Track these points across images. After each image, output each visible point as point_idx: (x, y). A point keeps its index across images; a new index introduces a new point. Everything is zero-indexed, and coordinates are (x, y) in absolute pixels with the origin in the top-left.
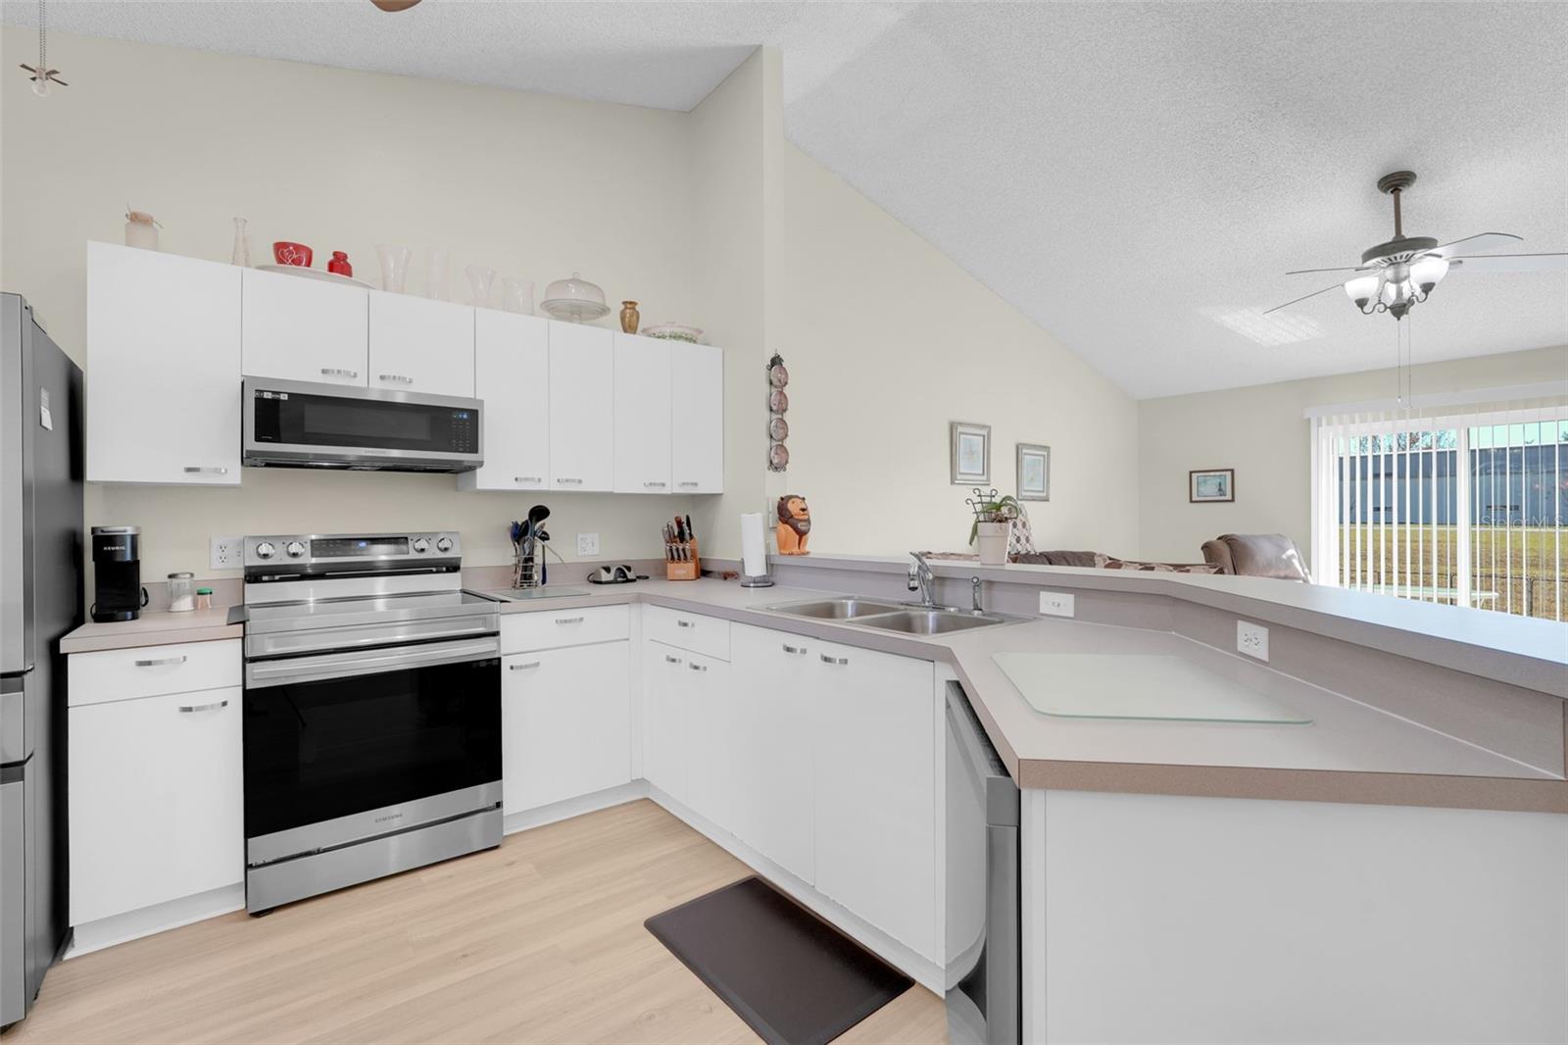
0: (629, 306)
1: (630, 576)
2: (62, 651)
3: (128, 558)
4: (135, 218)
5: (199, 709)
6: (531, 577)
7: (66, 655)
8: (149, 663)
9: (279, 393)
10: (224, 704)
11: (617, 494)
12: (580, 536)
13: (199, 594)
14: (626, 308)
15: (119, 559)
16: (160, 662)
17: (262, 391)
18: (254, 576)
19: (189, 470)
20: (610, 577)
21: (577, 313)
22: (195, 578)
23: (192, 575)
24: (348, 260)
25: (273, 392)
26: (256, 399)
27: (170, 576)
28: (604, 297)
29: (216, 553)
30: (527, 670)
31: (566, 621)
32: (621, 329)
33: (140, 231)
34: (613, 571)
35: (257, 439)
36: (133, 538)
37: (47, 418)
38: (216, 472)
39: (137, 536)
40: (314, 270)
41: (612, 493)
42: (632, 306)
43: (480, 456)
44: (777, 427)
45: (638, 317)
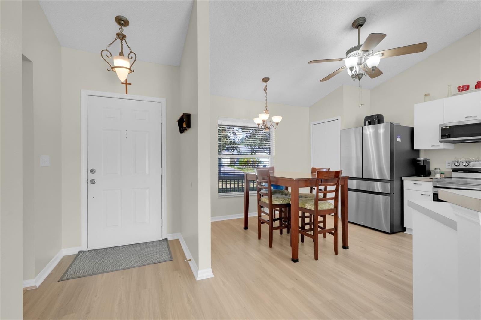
2: (403, 179)
3: (422, 164)
4: (426, 95)
5: (425, 195)
7: (403, 180)
8: (416, 184)
9: (447, 127)
10: (430, 195)
13: (441, 173)
15: (420, 164)
16: (417, 184)
17: (443, 127)
18: (455, 170)
19: (432, 146)
22: (441, 170)
23: (440, 169)
25: (445, 127)
26: (441, 129)
27: (435, 169)
29: (447, 164)
33: (427, 98)
35: (441, 138)
36: (423, 160)
37: (399, 140)
38: (438, 146)
39: (426, 160)
40: (469, 90)
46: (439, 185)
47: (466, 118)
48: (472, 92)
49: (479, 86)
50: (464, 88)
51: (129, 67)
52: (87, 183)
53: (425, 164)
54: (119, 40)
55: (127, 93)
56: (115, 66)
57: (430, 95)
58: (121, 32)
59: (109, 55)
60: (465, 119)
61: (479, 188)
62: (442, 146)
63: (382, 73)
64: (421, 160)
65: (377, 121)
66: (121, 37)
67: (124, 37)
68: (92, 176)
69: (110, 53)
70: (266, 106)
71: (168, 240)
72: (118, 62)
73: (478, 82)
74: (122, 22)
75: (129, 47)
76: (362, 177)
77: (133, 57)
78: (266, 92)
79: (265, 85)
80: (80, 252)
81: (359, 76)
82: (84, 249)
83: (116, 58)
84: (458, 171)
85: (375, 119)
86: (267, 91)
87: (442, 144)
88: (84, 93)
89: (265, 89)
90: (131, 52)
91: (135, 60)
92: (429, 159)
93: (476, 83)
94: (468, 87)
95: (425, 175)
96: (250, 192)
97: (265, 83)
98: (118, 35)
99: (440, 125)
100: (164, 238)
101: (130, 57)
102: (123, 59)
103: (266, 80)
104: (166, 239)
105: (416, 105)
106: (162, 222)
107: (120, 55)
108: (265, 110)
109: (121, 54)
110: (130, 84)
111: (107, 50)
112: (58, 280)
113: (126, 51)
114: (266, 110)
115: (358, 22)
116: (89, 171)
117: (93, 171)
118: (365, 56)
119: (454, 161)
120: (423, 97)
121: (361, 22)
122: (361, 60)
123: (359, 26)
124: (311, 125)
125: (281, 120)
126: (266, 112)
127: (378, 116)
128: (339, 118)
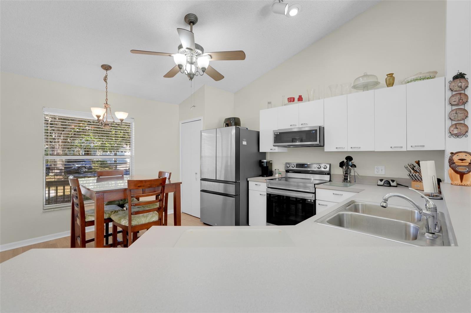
0: (389, 76)
1: (392, 184)
3: (265, 166)
5: (262, 195)
6: (347, 179)
7: (249, 181)
9: (277, 133)
10: (265, 195)
11: (376, 151)
12: (376, 167)
13: (279, 174)
14: (388, 77)
15: (264, 166)
16: (258, 185)
17: (275, 133)
18: (287, 171)
19: (271, 149)
20: (382, 183)
21: (366, 87)
22: (279, 170)
23: (278, 170)
24: (302, 97)
27: (275, 170)
28: (377, 78)
30: (323, 206)
31: (337, 194)
32: (387, 86)
34: (383, 182)
35: (275, 143)
36: (266, 162)
37: (245, 143)
38: (275, 149)
39: (268, 162)
40: (295, 102)
41: (374, 151)
42: (391, 75)
43: (318, 142)
44: (456, 113)
45: (394, 79)
46: (270, 185)
47: (291, 125)
48: (296, 103)
49: (300, 99)
50: (291, 100)
53: (267, 166)
57: (272, 103)
60: (290, 127)
61: (295, 188)
62: (277, 149)
63: (224, 77)
64: (265, 162)
65: (233, 123)
70: (107, 99)
73: (299, 96)
76: (215, 179)
78: (106, 82)
79: (105, 74)
81: (190, 75)
84: (290, 172)
85: (232, 122)
86: (108, 82)
87: (276, 148)
89: (105, 79)
92: (272, 161)
93: (298, 97)
94: (294, 99)
95: (267, 176)
96: (85, 202)
97: (105, 71)
99: (273, 131)
103: (107, 68)
105: (261, 111)
108: (105, 103)
114: (107, 103)
115: (189, 18)
118: (196, 56)
119: (286, 163)
120: (267, 104)
121: (193, 19)
122: (192, 59)
123: (191, 22)
124: (181, 124)
125: (127, 116)
126: (106, 106)
127: (234, 118)
128: (202, 118)
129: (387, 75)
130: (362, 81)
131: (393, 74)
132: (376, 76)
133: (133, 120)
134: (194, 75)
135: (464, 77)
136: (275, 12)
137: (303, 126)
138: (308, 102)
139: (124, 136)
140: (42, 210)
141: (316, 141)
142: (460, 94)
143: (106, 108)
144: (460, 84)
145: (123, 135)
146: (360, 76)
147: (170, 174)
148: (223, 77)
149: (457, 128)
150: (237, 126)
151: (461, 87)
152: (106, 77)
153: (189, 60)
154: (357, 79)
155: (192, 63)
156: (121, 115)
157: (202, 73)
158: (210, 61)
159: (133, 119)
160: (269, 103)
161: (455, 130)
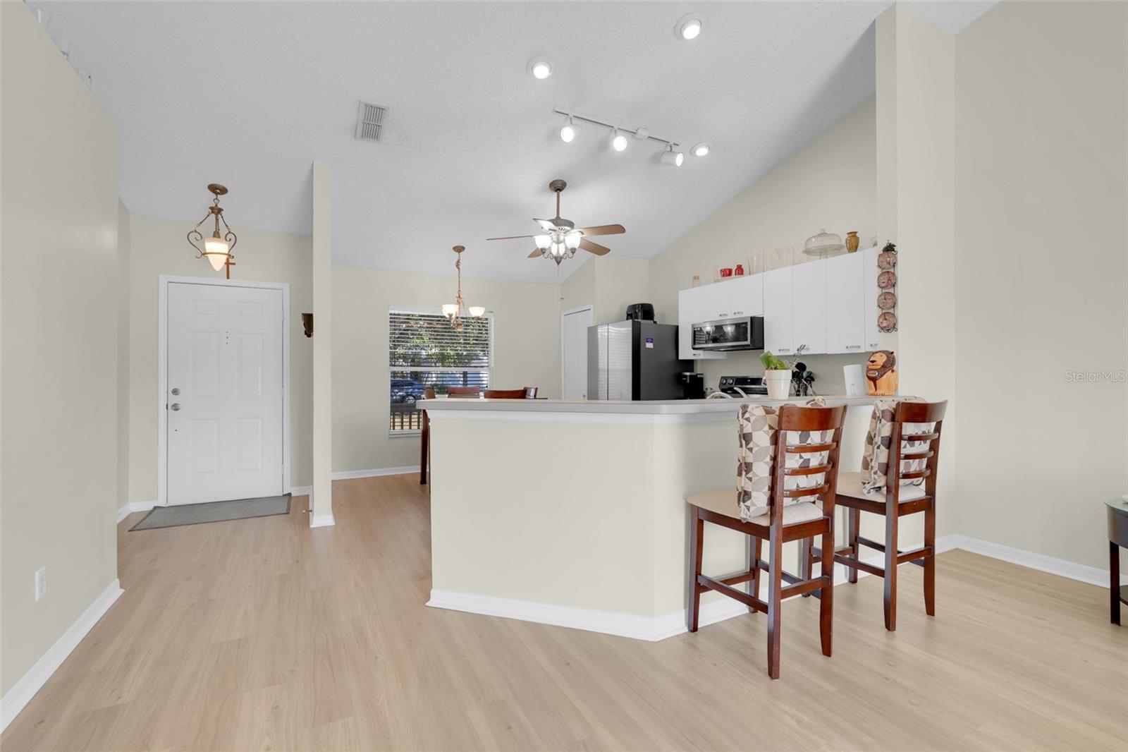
0: (850, 235)
3: (688, 384)
4: (694, 278)
11: (830, 355)
14: (849, 237)
15: (686, 383)
19: (694, 355)
21: (823, 252)
24: (742, 267)
27: (708, 387)
32: (849, 252)
33: (696, 281)
35: (695, 344)
37: (649, 345)
38: (699, 355)
39: (696, 376)
40: (731, 276)
41: (826, 354)
42: (853, 235)
43: (748, 342)
44: (885, 299)
45: (857, 240)
47: (720, 315)
48: (734, 278)
49: (740, 271)
50: (727, 273)
51: (227, 252)
52: (167, 408)
54: (213, 216)
55: (228, 278)
56: (207, 251)
57: (699, 278)
58: (216, 205)
59: (199, 236)
60: (719, 318)
62: (702, 355)
64: (689, 376)
65: (639, 314)
66: (216, 211)
67: (220, 210)
68: (174, 399)
69: (200, 235)
70: (459, 291)
71: (292, 495)
72: (212, 246)
74: (218, 191)
75: (227, 226)
77: (232, 238)
78: (459, 268)
79: (458, 258)
80: (155, 508)
81: (557, 259)
82: (162, 503)
83: (209, 241)
85: (638, 311)
86: (461, 268)
87: (701, 352)
88: (163, 280)
89: (458, 264)
90: (230, 232)
91: (235, 243)
92: (703, 374)
93: (736, 268)
94: (730, 271)
97: (457, 253)
98: (212, 208)
99: (693, 325)
100: (285, 493)
101: (228, 239)
102: (218, 242)
103: (459, 249)
104: (290, 494)
105: (681, 292)
106: (283, 468)
107: (214, 236)
109: (216, 235)
110: (234, 264)
111: (196, 231)
112: (129, 529)
113: (223, 231)
114: (459, 296)
115: (555, 183)
116: (170, 392)
117: (175, 392)
118: (564, 233)
119: (722, 377)
120: (692, 280)
121: (559, 186)
122: (558, 238)
123: (558, 190)
124: (563, 317)
125: (483, 311)
126: (459, 300)
127: (643, 305)
128: (591, 306)
129: (848, 234)
130: (815, 243)
131: (856, 233)
132: (838, 236)
133: (492, 314)
134: (562, 258)
135: (894, 250)
136: (665, 164)
137: (722, 318)
138: (749, 276)
139: (479, 335)
140: (388, 436)
141: (747, 340)
142: (888, 272)
143: (458, 303)
144: (888, 259)
145: (479, 333)
146: (812, 236)
147: (536, 389)
148: (609, 250)
149: (886, 319)
150: (636, 320)
151: (889, 263)
152: (458, 262)
153: (555, 240)
154: (807, 241)
155: (558, 242)
156: (476, 312)
157: (571, 255)
158: (581, 238)
159: (492, 312)
160: (696, 278)
161: (885, 321)
